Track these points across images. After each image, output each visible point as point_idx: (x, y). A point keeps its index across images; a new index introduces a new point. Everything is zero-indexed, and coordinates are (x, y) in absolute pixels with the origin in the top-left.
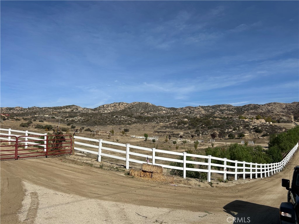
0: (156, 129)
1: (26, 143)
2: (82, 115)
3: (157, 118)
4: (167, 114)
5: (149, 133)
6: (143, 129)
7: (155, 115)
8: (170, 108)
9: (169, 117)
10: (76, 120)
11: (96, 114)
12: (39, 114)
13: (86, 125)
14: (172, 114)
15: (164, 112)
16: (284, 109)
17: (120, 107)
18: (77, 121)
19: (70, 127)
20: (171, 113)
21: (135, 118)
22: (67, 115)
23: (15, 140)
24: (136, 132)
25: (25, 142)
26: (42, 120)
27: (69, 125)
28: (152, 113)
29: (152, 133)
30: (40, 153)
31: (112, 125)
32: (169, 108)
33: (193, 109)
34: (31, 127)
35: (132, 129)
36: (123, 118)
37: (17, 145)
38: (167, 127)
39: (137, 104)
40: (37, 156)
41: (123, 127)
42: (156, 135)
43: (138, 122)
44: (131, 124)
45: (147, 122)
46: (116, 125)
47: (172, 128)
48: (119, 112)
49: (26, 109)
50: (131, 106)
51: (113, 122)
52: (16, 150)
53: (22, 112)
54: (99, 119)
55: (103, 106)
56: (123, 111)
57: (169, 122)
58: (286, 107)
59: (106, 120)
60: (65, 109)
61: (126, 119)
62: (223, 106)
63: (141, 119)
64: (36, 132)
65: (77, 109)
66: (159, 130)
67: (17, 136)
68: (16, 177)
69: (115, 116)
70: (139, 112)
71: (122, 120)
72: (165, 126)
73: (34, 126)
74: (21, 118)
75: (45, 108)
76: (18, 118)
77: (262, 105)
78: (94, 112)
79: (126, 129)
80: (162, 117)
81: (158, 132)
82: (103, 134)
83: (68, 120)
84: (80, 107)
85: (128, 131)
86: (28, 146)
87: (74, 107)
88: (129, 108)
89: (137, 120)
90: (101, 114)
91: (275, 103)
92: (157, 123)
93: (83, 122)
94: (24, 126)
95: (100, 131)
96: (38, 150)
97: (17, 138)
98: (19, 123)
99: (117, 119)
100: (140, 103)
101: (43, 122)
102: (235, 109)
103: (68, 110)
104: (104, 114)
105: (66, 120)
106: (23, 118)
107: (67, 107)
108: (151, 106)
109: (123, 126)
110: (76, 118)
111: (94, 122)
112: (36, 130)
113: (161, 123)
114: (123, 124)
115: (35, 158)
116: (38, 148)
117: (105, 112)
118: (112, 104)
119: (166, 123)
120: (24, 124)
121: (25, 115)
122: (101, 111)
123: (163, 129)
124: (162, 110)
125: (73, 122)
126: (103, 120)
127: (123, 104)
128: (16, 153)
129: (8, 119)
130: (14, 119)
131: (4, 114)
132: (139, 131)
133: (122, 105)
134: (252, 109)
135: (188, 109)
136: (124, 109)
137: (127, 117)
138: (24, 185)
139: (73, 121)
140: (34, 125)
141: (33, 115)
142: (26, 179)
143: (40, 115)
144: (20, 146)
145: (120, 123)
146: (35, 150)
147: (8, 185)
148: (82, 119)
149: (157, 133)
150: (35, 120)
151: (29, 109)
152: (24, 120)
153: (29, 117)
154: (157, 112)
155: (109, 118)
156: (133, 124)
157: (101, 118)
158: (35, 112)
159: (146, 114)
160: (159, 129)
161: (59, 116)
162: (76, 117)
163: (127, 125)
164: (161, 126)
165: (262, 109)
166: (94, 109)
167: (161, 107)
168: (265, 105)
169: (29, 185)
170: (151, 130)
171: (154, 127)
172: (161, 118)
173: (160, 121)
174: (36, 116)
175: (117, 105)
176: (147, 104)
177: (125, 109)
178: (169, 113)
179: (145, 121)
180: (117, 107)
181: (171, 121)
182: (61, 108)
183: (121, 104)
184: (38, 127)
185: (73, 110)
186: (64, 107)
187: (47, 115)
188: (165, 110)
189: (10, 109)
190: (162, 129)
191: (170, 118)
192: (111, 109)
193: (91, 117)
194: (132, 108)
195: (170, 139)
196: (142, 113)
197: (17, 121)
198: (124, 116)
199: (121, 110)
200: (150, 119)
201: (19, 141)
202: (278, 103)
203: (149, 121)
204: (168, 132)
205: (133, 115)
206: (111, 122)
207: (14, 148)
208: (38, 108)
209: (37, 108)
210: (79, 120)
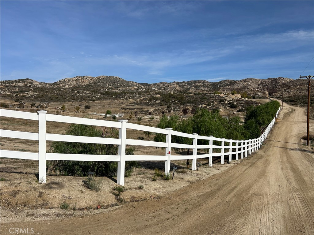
0: (123, 106)
2: (36, 89)
3: (126, 94)
4: (138, 89)
5: (115, 110)
6: (108, 106)
7: (124, 90)
8: (142, 84)
9: (139, 93)
10: (27, 96)
11: (53, 89)
13: (39, 101)
14: (144, 90)
15: (135, 87)
16: (259, 85)
17: (83, 81)
18: (30, 97)
19: (17, 103)
20: (143, 89)
21: (101, 94)
22: (17, 90)
24: (99, 109)
27: (17, 101)
28: (122, 88)
29: (118, 110)
31: (71, 101)
32: (141, 84)
33: (167, 85)
35: (95, 105)
36: (86, 94)
38: (136, 104)
39: (103, 78)
42: (122, 112)
43: (104, 98)
44: (95, 100)
45: (114, 98)
46: (77, 101)
47: (142, 105)
48: (82, 87)
50: (96, 81)
51: (73, 98)
54: (57, 95)
55: (64, 80)
56: (88, 86)
57: (139, 98)
58: (262, 83)
59: (65, 95)
60: (17, 83)
61: (90, 94)
62: (199, 81)
63: (107, 95)
65: (32, 83)
66: (127, 107)
69: (76, 92)
70: (105, 88)
71: (84, 96)
72: (134, 103)
77: (238, 81)
78: (53, 87)
79: (87, 106)
80: (132, 93)
81: (125, 109)
83: (17, 95)
84: (36, 82)
85: (90, 108)
87: (28, 81)
88: (95, 83)
89: (102, 96)
90: (59, 89)
91: (251, 79)
92: (126, 99)
93: (36, 98)
99: (79, 94)
100: (107, 77)
102: (211, 85)
103: (22, 84)
104: (64, 89)
105: (15, 95)
107: (19, 81)
108: (120, 80)
109: (85, 102)
110: (27, 93)
111: (50, 98)
113: (131, 100)
114: (85, 100)
117: (66, 87)
118: (74, 78)
119: (136, 99)
122: (61, 85)
123: (132, 106)
124: (133, 85)
125: (23, 98)
126: (62, 95)
127: (88, 78)
132: (104, 108)
133: (86, 79)
134: (228, 85)
135: (161, 85)
136: (88, 83)
137: (90, 93)
139: (23, 96)
145: (82, 99)
148: (35, 94)
149: (123, 110)
154: (127, 87)
155: (68, 94)
156: (97, 100)
157: (60, 93)
159: (114, 90)
160: (127, 106)
161: (7, 91)
162: (28, 91)
163: (89, 101)
164: (130, 102)
165: (238, 85)
166: (53, 83)
167: (132, 82)
168: (241, 80)
170: (117, 107)
171: (122, 103)
172: (130, 94)
173: (129, 97)
175: (80, 79)
176: (116, 78)
177: (90, 84)
178: (140, 89)
179: (112, 98)
180: (80, 81)
181: (141, 98)
182: (12, 82)
183: (85, 78)
185: (26, 85)
186: (16, 81)
188: (136, 86)
190: (130, 106)
191: (141, 94)
192: (73, 84)
193: (47, 92)
194: (98, 82)
195: (136, 115)
196: (110, 89)
198: (87, 91)
199: (84, 85)
200: (118, 95)
202: (254, 79)
203: (116, 98)
204: (137, 109)
205: (98, 90)
206: (71, 98)
210: (32, 95)
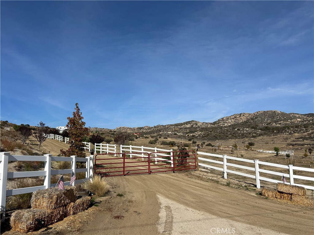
0: (289, 141)
1: (156, 159)
2: (202, 129)
3: (289, 128)
4: (303, 122)
5: (281, 146)
6: (272, 142)
7: (286, 124)
8: (307, 114)
9: (306, 126)
10: (196, 136)
11: (215, 128)
12: (163, 131)
13: (206, 139)
14: (311, 121)
15: (299, 120)
17: (241, 118)
18: (198, 136)
19: (191, 142)
20: (309, 121)
21: (261, 129)
22: (188, 131)
23: (148, 156)
24: (263, 145)
25: (155, 158)
26: (166, 137)
27: (190, 140)
28: (282, 122)
29: (284, 147)
30: (168, 169)
31: (234, 139)
32: (305, 115)
34: (157, 144)
35: (258, 142)
36: (246, 131)
37: (150, 161)
38: (304, 138)
39: (261, 113)
40: (166, 171)
41: (247, 141)
42: (290, 149)
43: (265, 134)
44: (256, 137)
45: (276, 133)
46: (238, 138)
47: (312, 140)
48: (240, 124)
49: (153, 128)
50: (254, 117)
51: (235, 136)
52: (149, 166)
53: (150, 130)
54: (220, 133)
55: (223, 119)
56: (245, 123)
57: (307, 132)
59: (227, 133)
60: (185, 125)
61: (250, 131)
63: (268, 130)
64: (162, 149)
65: (197, 124)
66: (294, 143)
67: (149, 153)
68: (151, 190)
69: (236, 129)
70: (264, 123)
71: (245, 133)
72: (301, 138)
73: (160, 143)
74: (149, 135)
75: (168, 125)
76: (147, 136)
78: (214, 126)
79: (251, 143)
80: (297, 126)
81: (293, 145)
82: (225, 148)
83: (188, 135)
84: (199, 122)
85: (254, 145)
86: (158, 161)
87: (193, 123)
88: (252, 119)
89: (263, 132)
90: (221, 128)
92: (290, 134)
93: (203, 137)
94: (152, 143)
95: (222, 145)
96: (166, 166)
97: (149, 155)
98: (148, 140)
99: (239, 132)
100: (265, 112)
101: (167, 138)
103: (189, 126)
104: (225, 127)
105: (187, 135)
106: (150, 136)
107: (187, 123)
108: (279, 114)
109: (247, 139)
110: (196, 133)
111: (215, 136)
112: (162, 146)
113: (296, 134)
114: (247, 137)
115: (164, 173)
116: (166, 164)
117: (225, 125)
118: (232, 116)
119: (303, 133)
120: (152, 142)
121: (152, 133)
122: (221, 124)
123: (299, 141)
124: (295, 118)
125: (194, 137)
126: (224, 134)
127: (245, 115)
128: (149, 169)
129: (139, 137)
130: (144, 137)
131: (136, 133)
132: (267, 144)
133: (244, 116)
136: (246, 120)
137: (250, 129)
138: (158, 198)
139: (193, 136)
140: (160, 142)
141: (159, 133)
142: (160, 193)
143: (164, 132)
144: (152, 162)
145: (243, 136)
146: (164, 165)
147: (146, 197)
148: (202, 134)
149: (291, 147)
150: (160, 137)
151: (155, 127)
152: (151, 137)
153: (155, 134)
154: (289, 120)
155: (230, 132)
156: (258, 137)
157: (222, 132)
158: (160, 130)
159: (274, 124)
160: (294, 141)
161: (181, 132)
162: (196, 132)
163: (251, 138)
164: (296, 137)
166: (213, 123)
167: (294, 114)
169: (163, 198)
170: (282, 143)
171: (287, 139)
172: (294, 127)
173: (294, 131)
174: (160, 133)
175: (238, 116)
176: (275, 112)
177: (248, 120)
178: (305, 121)
179: (274, 133)
180: (238, 119)
181: (309, 131)
182: (181, 124)
183: (242, 115)
184: (164, 143)
185: (192, 126)
186: (184, 124)
187: (170, 131)
188: (299, 118)
189: (141, 128)
190: (297, 141)
191: (308, 127)
192: (231, 122)
193: (211, 131)
194: (256, 118)
195: (310, 153)
196: (269, 124)
197: (146, 139)
198: (246, 128)
199: (242, 122)
200: (280, 130)
201: (150, 157)
203: (278, 133)
204: (307, 145)
205: (258, 126)
206: (233, 136)
207: (147, 164)
208: (162, 126)
209: (161, 126)
210: (199, 135)
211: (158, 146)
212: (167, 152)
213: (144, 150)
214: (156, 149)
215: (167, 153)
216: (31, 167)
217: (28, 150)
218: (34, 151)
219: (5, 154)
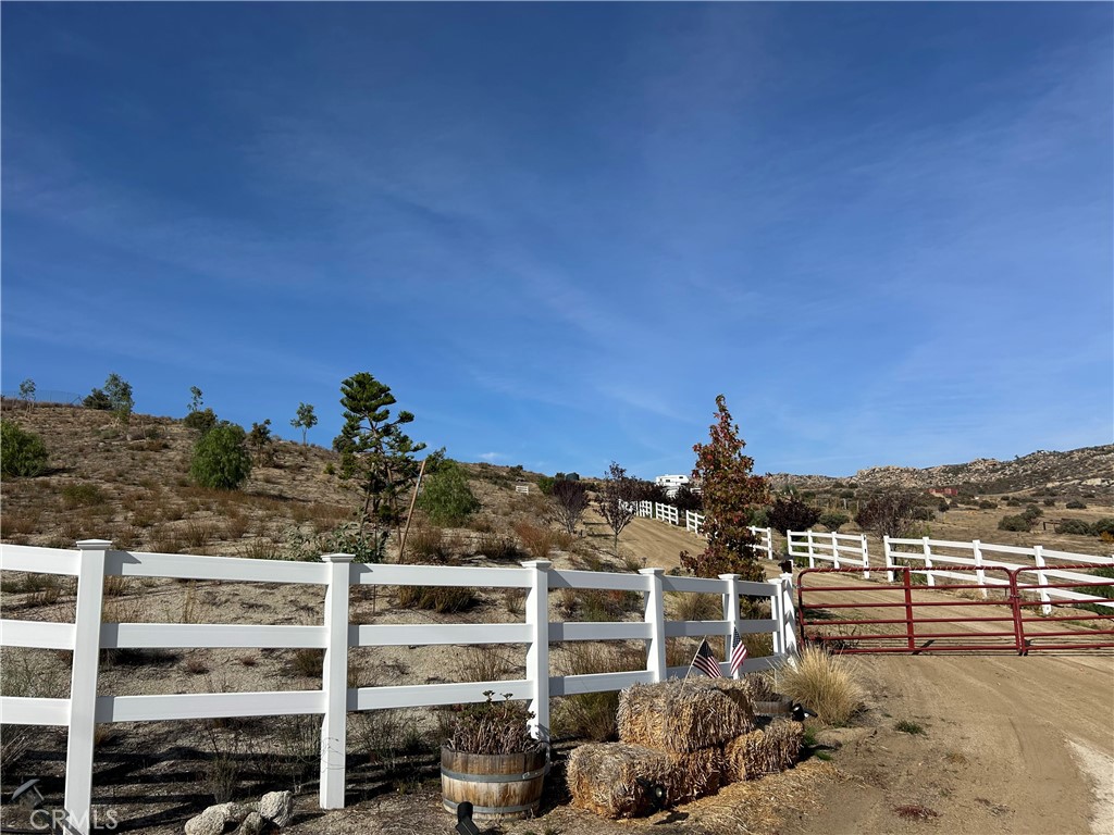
1: (1045, 595)
12: (1063, 477)
23: (1008, 583)
25: (1038, 590)
26: (1080, 499)
30: (1109, 636)
34: (1039, 529)
37: (1017, 600)
40: (1098, 647)
49: (1010, 465)
52: (1018, 620)
53: (998, 475)
64: (1063, 550)
67: (1013, 567)
68: (1041, 721)
73: (1051, 527)
74: (997, 497)
75: (1083, 451)
76: (987, 498)
86: (1054, 604)
94: (1013, 529)
96: (1099, 622)
97: (1012, 576)
98: (994, 518)
101: (1084, 507)
106: (1003, 499)
112: (1062, 539)
115: (1091, 654)
116: (1097, 615)
120: (1011, 521)
121: (1008, 488)
128: (1018, 632)
129: (954, 505)
130: (975, 503)
131: (939, 489)
138: (1078, 758)
140: (1051, 522)
141: (1040, 483)
142: (1083, 736)
143: (1067, 481)
144: (1027, 606)
146: (1086, 622)
147: (1022, 748)
150: (1049, 504)
151: (1020, 461)
152: (1008, 505)
153: (1026, 492)
158: (1044, 473)
169: (1100, 759)
174: (1049, 485)
184: (1069, 528)
187: (1094, 477)
189: (957, 470)
197: (988, 511)
201: (1019, 584)
207: (1006, 612)
208: (1055, 454)
209: (1051, 454)
211: (1044, 538)
212: (1095, 565)
213: (986, 554)
214: (1038, 551)
215: (1093, 570)
216: (602, 607)
217: (586, 554)
218: (604, 558)
219: (539, 567)
